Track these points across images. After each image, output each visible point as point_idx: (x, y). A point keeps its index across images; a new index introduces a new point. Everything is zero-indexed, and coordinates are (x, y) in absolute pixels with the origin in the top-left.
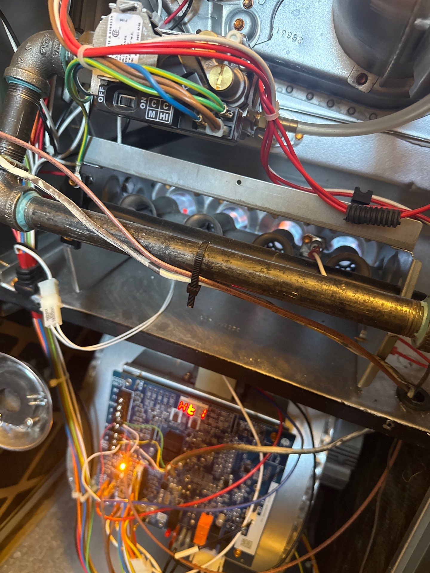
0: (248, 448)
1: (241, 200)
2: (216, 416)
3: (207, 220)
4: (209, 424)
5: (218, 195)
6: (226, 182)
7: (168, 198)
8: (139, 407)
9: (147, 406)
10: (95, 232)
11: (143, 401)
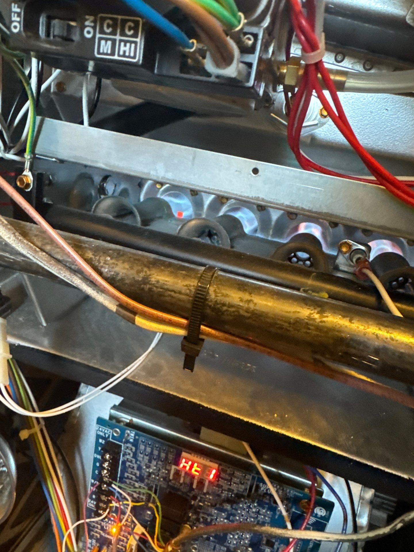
0: (275, 533)
1: (259, 197)
2: (227, 477)
3: (207, 227)
4: (219, 486)
5: (225, 192)
6: (236, 171)
7: (159, 199)
8: (131, 462)
9: (140, 462)
10: (31, 257)
11: (135, 456)
